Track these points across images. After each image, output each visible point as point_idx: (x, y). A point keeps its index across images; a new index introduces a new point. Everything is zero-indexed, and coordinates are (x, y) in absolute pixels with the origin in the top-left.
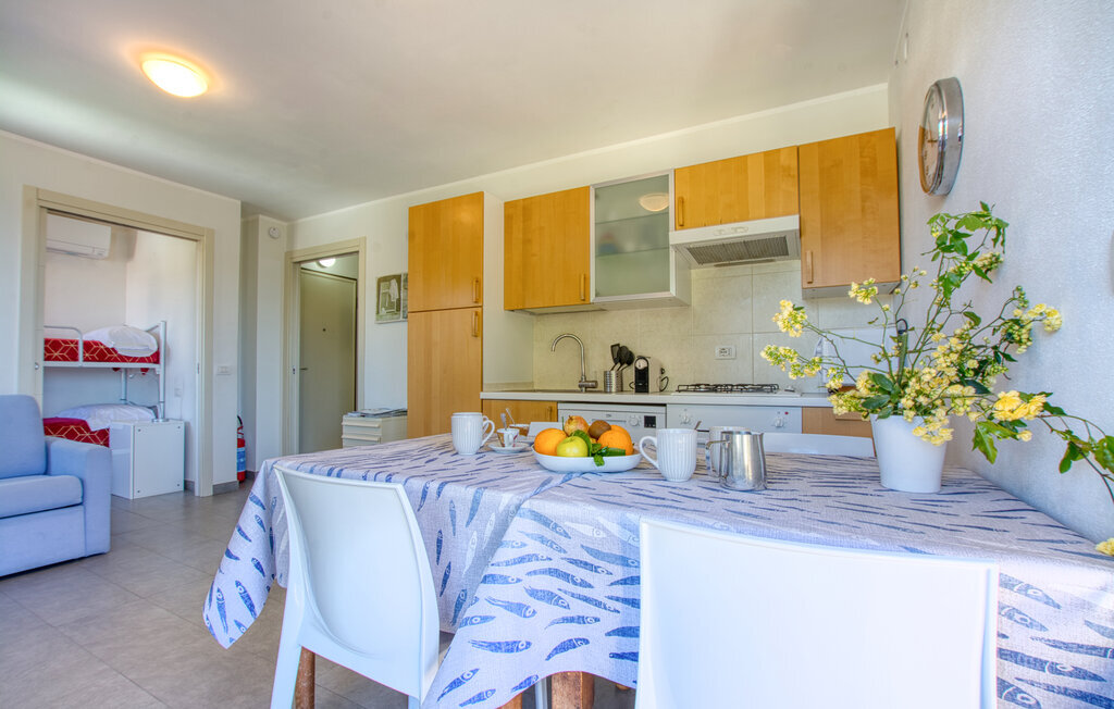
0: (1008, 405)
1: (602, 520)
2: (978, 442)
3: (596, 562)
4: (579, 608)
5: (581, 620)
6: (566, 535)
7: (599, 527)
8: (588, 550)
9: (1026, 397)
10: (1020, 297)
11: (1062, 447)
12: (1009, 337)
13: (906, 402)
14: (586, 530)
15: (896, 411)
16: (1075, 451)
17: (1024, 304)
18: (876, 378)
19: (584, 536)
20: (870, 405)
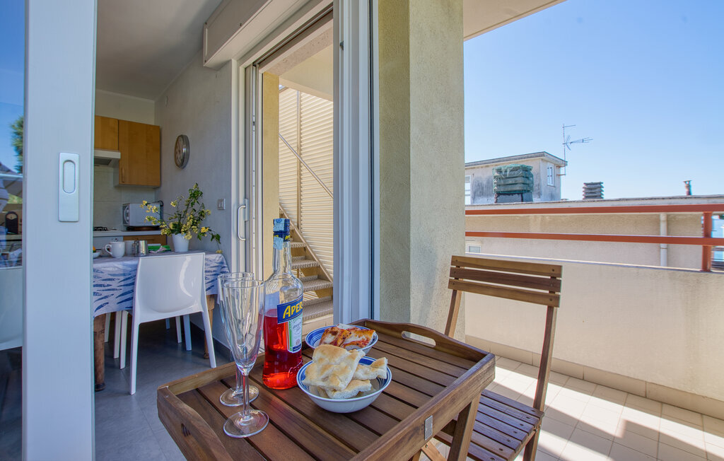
0: (203, 230)
1: (116, 265)
2: (198, 237)
3: (113, 277)
4: (105, 293)
5: (106, 297)
6: (102, 272)
7: (115, 267)
8: (111, 275)
9: (206, 228)
10: (203, 206)
11: (211, 236)
12: (201, 215)
13: (182, 230)
14: (111, 269)
15: (180, 232)
16: (213, 237)
17: (204, 208)
18: (174, 224)
19: (109, 271)
20: (172, 231)
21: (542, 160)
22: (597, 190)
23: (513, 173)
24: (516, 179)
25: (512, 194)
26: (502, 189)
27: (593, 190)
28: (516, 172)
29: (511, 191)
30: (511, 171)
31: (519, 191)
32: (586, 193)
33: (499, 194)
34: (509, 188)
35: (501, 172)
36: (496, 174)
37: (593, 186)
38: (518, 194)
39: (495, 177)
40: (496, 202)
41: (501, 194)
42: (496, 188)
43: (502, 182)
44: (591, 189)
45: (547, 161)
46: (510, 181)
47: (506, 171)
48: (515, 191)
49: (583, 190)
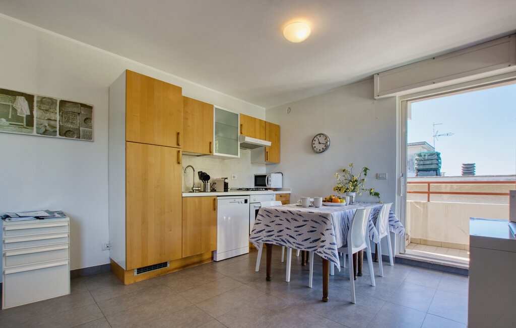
21: (422, 147)
22: (472, 169)
23: (430, 157)
24: (433, 161)
25: (429, 171)
26: (421, 167)
27: (469, 169)
28: (432, 156)
29: (428, 169)
30: (429, 155)
31: (434, 169)
32: (464, 170)
33: (419, 170)
34: (427, 167)
35: (421, 156)
36: (417, 157)
37: (468, 166)
38: (434, 171)
39: (416, 159)
40: (417, 175)
41: (420, 171)
42: (416, 166)
43: (422, 163)
44: (467, 168)
45: (425, 148)
46: (428, 162)
47: (425, 156)
48: (431, 169)
49: (462, 168)
